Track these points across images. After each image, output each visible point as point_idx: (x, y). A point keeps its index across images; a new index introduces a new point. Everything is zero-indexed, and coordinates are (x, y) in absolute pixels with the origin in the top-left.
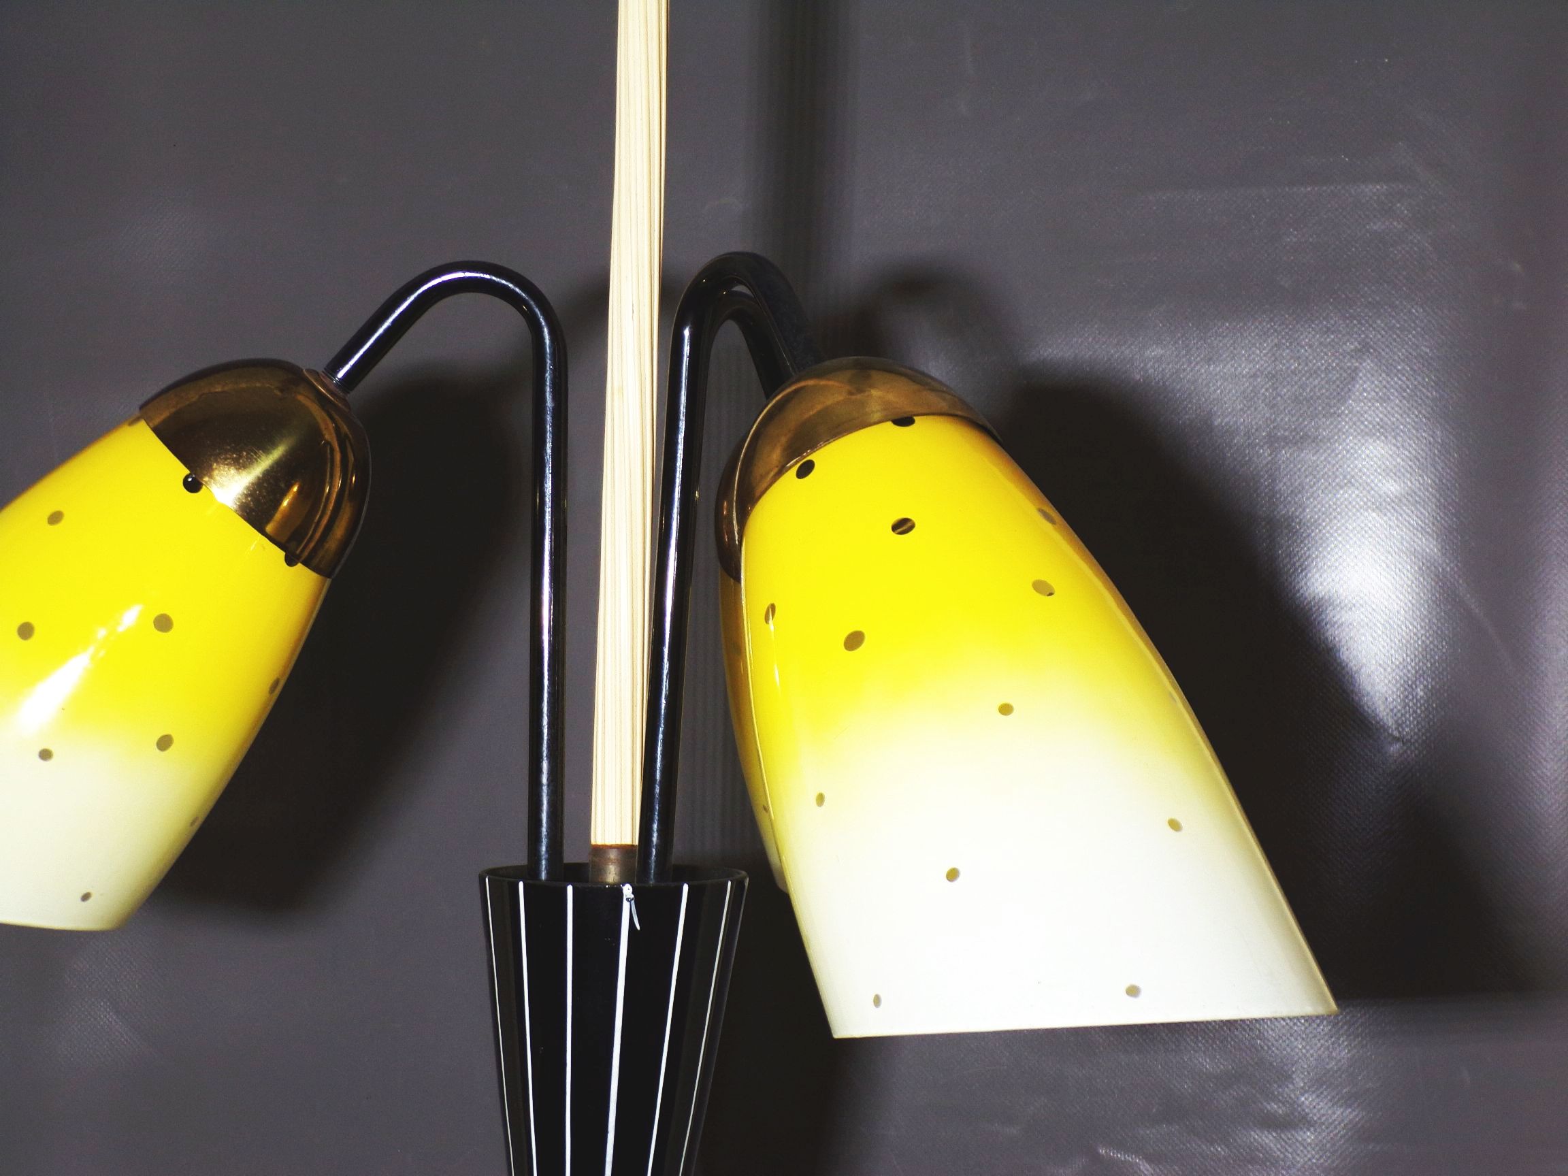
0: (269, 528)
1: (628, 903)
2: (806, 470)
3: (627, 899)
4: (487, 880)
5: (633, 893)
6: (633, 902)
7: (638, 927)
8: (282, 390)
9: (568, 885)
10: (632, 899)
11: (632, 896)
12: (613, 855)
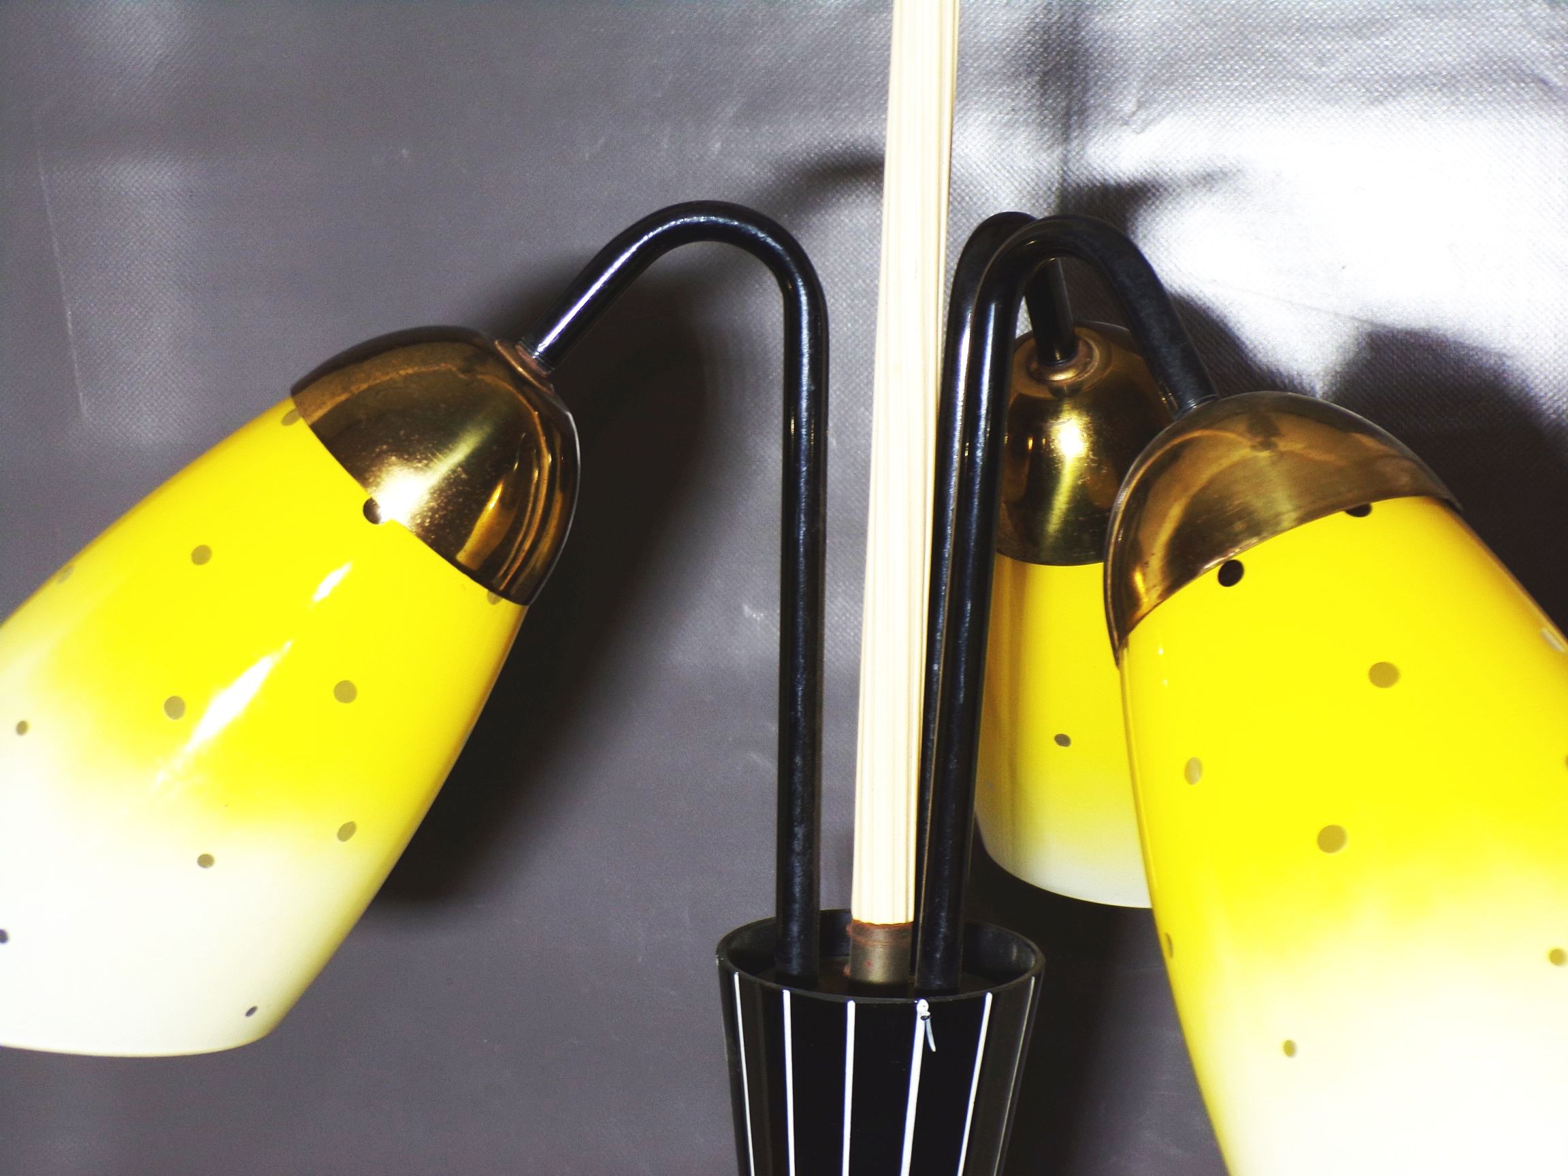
0: (461, 557)
1: (923, 1022)
2: (1231, 574)
3: (923, 1018)
4: (736, 977)
5: (929, 1011)
6: (928, 1021)
7: (933, 1048)
8: (464, 371)
9: (849, 1000)
10: (928, 1017)
11: (928, 1014)
12: (880, 936)
